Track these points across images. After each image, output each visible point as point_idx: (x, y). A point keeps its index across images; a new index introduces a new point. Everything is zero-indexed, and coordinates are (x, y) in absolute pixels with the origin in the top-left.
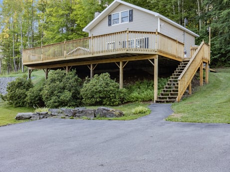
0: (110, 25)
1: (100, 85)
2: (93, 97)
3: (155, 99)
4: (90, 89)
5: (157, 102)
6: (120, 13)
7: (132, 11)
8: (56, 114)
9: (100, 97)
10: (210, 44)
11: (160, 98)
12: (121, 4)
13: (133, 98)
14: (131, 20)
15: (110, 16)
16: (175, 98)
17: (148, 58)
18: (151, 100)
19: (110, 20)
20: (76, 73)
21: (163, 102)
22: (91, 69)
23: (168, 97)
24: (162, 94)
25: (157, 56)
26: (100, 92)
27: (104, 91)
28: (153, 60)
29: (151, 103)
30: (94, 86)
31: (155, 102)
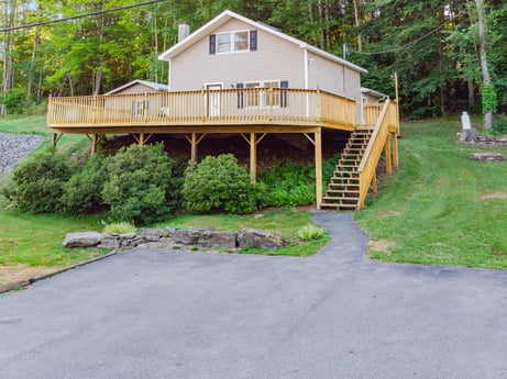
0: (212, 51)
1: (222, 179)
2: (207, 198)
3: (319, 203)
4: (203, 185)
5: (323, 208)
6: (233, 33)
7: (256, 32)
8: (155, 238)
9: (221, 200)
10: (397, 100)
11: (327, 201)
12: (233, 18)
13: (278, 199)
14: (254, 48)
15: (212, 37)
16: (356, 202)
17: (304, 132)
18: (311, 203)
19: (212, 44)
20: (165, 150)
21: (335, 208)
22: (193, 143)
23: (341, 200)
24: (330, 194)
25: (320, 129)
26: (221, 190)
27: (229, 188)
28: (312, 135)
29: (312, 210)
30: (210, 179)
31: (318, 208)
